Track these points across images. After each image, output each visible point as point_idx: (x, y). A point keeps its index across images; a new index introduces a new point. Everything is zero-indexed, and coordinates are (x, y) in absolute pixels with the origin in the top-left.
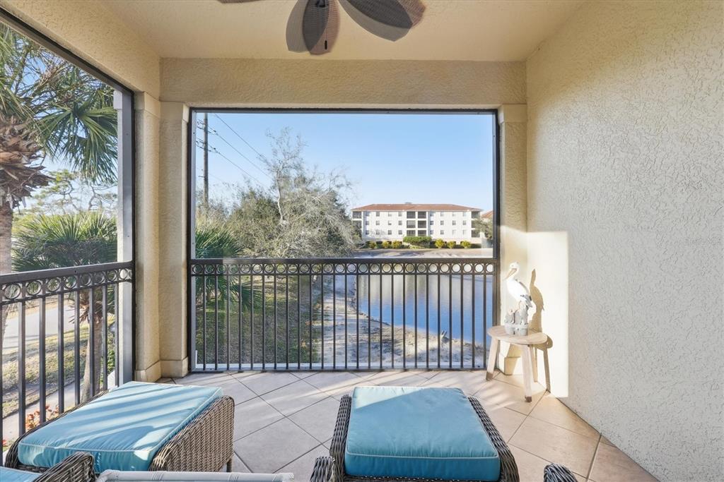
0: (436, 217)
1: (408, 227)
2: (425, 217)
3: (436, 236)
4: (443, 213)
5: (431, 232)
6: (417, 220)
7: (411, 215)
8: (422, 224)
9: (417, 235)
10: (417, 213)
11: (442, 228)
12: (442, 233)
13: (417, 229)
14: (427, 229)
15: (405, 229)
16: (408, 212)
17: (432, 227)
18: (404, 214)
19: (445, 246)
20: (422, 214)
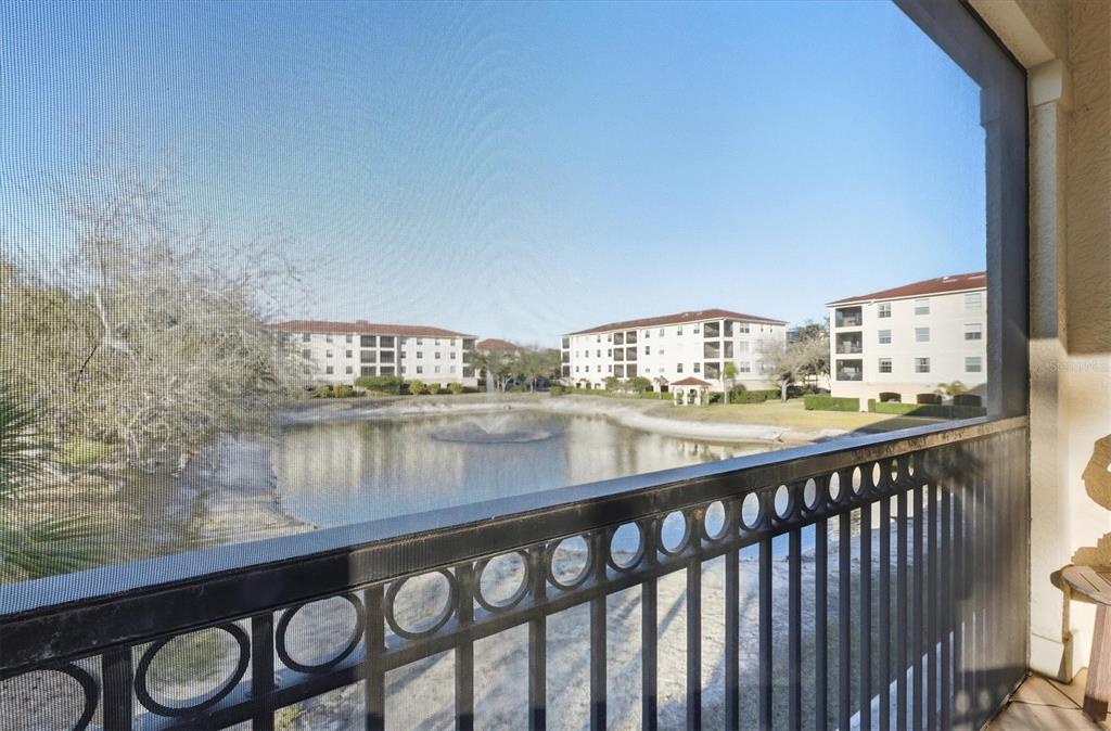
0: (410, 346)
1: (363, 360)
2: (392, 346)
3: (410, 375)
4: (420, 340)
5: (402, 370)
6: (378, 349)
7: (367, 341)
8: (386, 356)
9: (378, 373)
10: (378, 339)
11: (420, 362)
12: (419, 371)
13: (378, 364)
14: (395, 365)
15: (357, 365)
16: (362, 337)
17: (404, 362)
18: (357, 339)
19: (425, 391)
20: (387, 341)
